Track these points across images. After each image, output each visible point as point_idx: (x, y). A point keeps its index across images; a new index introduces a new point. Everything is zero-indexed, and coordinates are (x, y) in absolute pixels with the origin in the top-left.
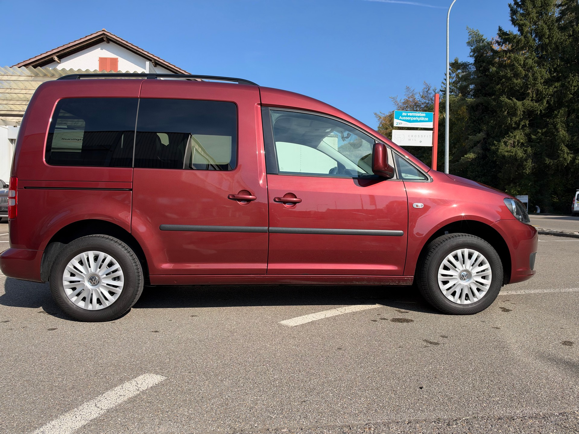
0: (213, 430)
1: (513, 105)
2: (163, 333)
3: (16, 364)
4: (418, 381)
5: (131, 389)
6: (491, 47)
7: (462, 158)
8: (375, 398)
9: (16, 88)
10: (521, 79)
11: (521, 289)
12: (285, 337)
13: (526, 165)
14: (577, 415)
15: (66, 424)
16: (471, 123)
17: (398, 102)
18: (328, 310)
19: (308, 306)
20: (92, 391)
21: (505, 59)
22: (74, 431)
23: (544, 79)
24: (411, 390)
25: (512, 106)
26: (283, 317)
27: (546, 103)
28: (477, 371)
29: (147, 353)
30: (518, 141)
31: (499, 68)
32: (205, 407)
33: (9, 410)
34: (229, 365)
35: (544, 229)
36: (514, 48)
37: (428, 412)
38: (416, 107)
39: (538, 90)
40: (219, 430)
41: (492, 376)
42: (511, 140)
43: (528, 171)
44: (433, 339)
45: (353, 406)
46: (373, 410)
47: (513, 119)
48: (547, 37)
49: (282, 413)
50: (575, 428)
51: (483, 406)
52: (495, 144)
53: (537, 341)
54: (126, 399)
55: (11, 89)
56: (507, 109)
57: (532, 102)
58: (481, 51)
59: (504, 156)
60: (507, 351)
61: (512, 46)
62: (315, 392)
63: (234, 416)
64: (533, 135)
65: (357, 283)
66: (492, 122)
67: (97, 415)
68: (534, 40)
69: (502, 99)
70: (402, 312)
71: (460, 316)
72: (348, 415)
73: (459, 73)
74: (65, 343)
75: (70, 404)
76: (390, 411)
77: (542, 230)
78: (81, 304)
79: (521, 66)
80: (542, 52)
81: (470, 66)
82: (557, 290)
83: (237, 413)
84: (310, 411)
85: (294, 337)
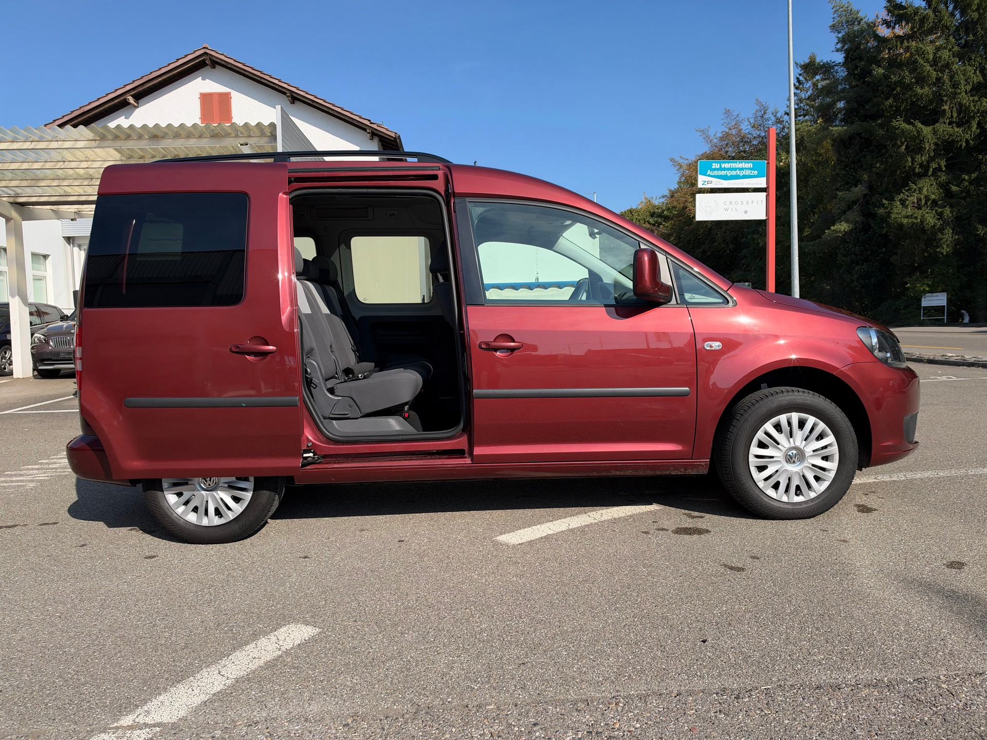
0: (387, 708)
1: (915, 133)
2: (317, 559)
3: (103, 612)
4: (701, 631)
5: (269, 648)
6: (874, 32)
7: (826, 231)
8: (630, 657)
9: (71, 160)
10: (930, 86)
11: (901, 471)
12: (502, 562)
13: (943, 238)
14: (942, 682)
15: (180, 700)
16: (840, 169)
17: (712, 138)
18: (574, 516)
19: (542, 509)
20: (213, 651)
21: (902, 51)
22: (191, 709)
23: (971, 84)
24: (688, 645)
25: (914, 135)
26: (502, 530)
27: (975, 126)
28: (797, 614)
29: (291, 592)
30: (926, 197)
31: (888, 69)
32: (376, 674)
33: (98, 681)
34: (415, 608)
35: (965, 356)
36: (916, 32)
37: (710, 678)
38: (744, 145)
39: (960, 105)
40: (395, 707)
41: (819, 622)
42: (914, 196)
43: (945, 250)
44: (736, 561)
45: (596, 670)
46: (626, 676)
47: (916, 159)
48: (974, 9)
49: (488, 682)
50: (934, 702)
51: (797, 669)
52: (884, 204)
53: (906, 562)
54: (262, 663)
55: (64, 162)
56: (905, 141)
57: (950, 126)
58: (857, 39)
59: (901, 226)
60: (853, 579)
61: (912, 29)
62: (541, 650)
63: (418, 686)
64: (953, 185)
65: (618, 473)
66: (878, 165)
67: (222, 687)
68: (952, 15)
69: (895, 123)
70: (693, 517)
71: (788, 521)
72: (587, 684)
73: (818, 80)
74: (171, 579)
75: (183, 671)
76: (652, 677)
77: (963, 358)
78: (192, 518)
79: (929, 62)
80: (968, 35)
81: (836, 68)
82: (963, 471)
83: (422, 683)
84: (531, 678)
85: (516, 563)
